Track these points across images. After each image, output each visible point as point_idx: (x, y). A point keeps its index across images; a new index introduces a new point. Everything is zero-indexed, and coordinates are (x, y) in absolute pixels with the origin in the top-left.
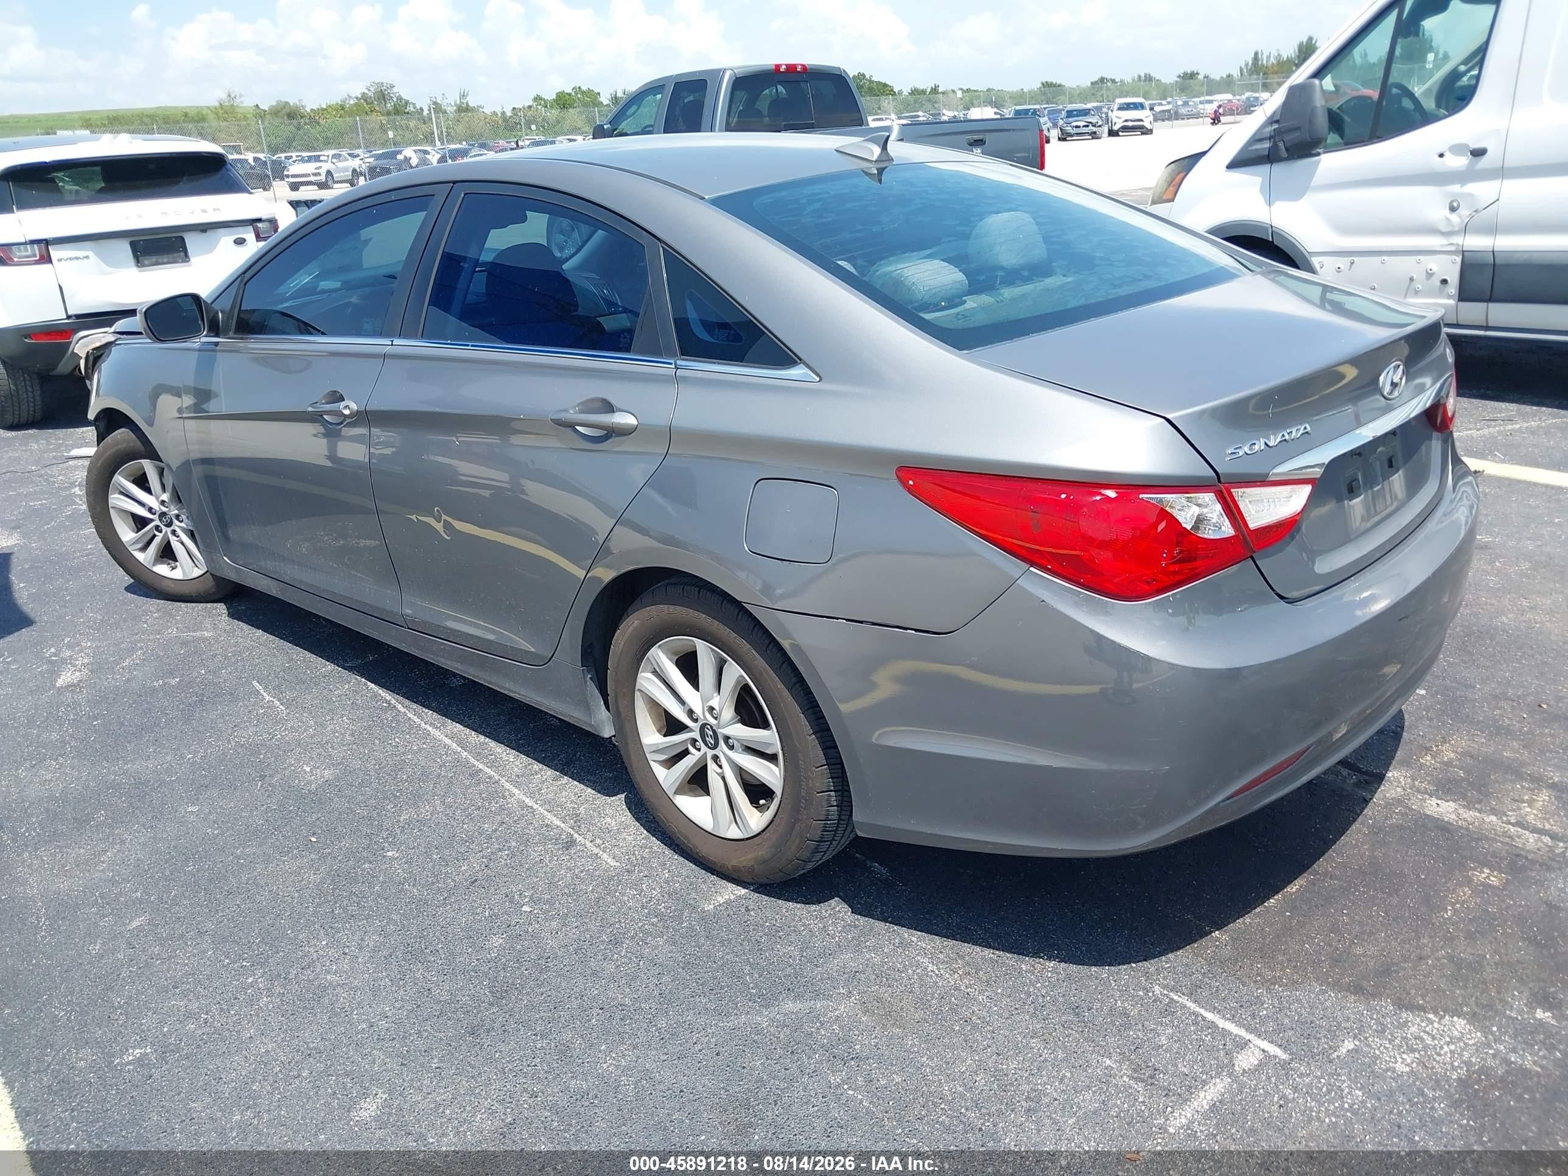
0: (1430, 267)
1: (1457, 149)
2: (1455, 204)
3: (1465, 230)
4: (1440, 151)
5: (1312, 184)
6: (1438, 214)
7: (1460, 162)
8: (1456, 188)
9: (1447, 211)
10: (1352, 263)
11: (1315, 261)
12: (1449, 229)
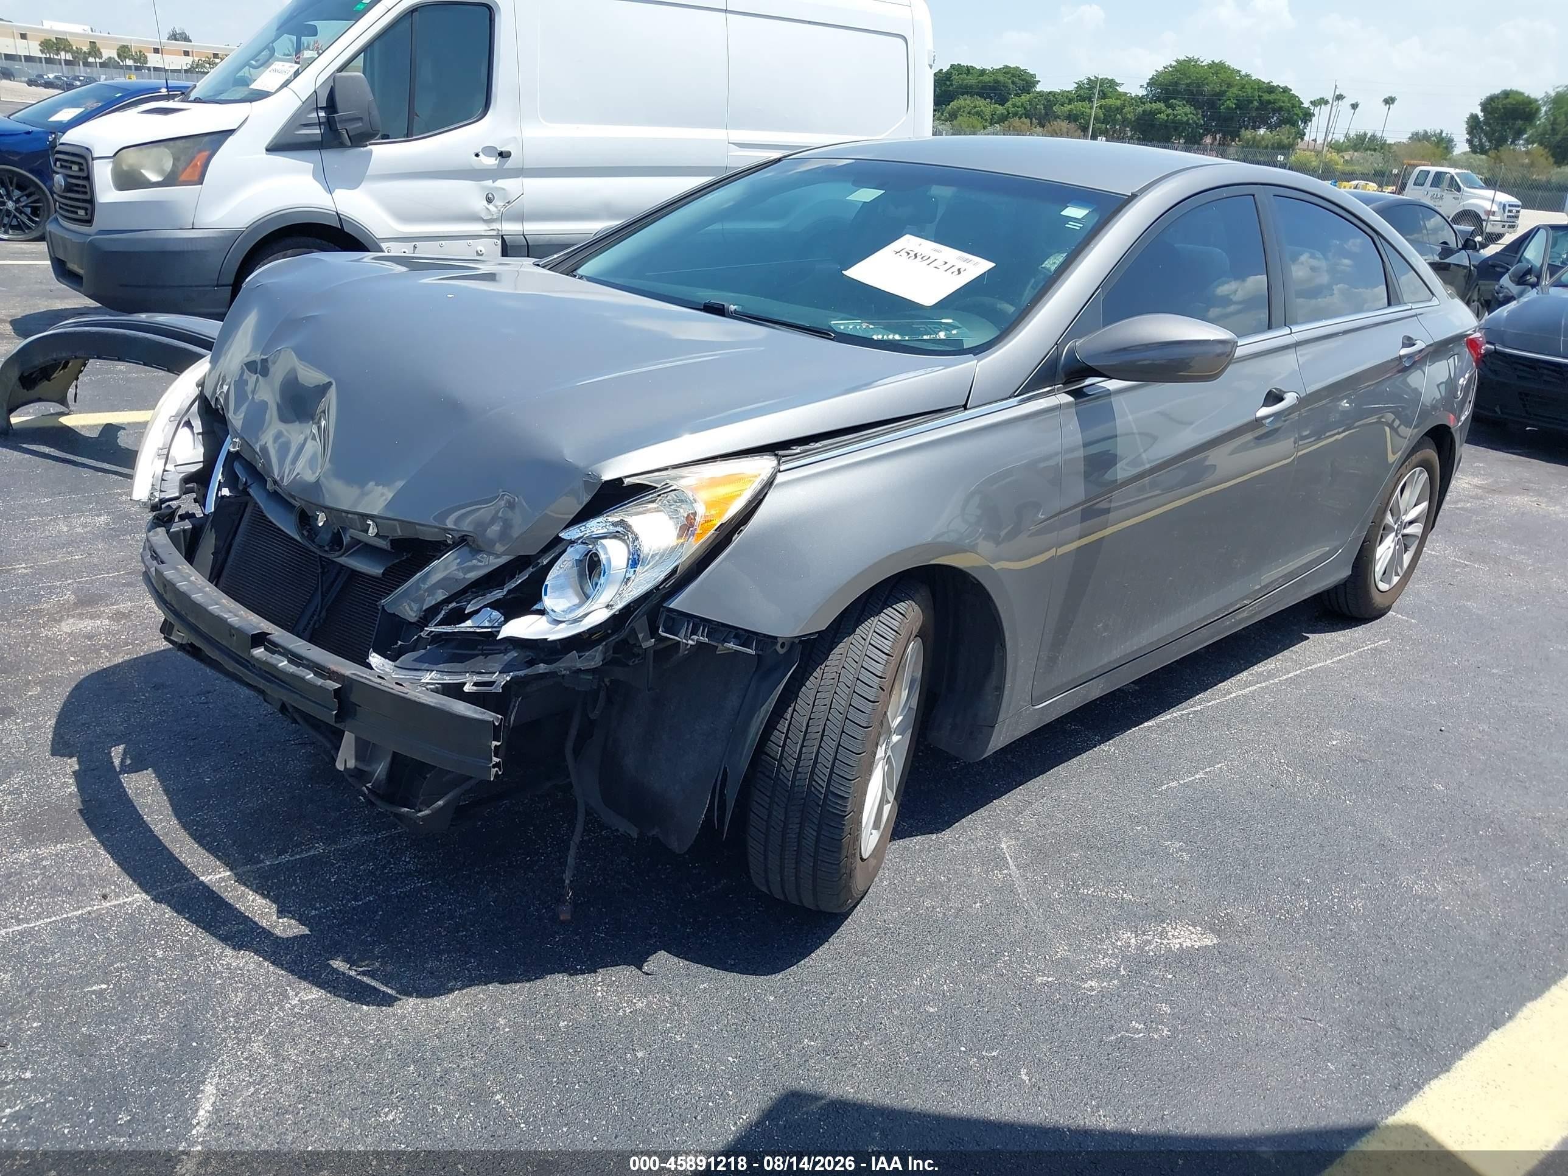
0: (479, 248)
1: (489, 151)
2: (490, 196)
3: (501, 218)
4: (476, 151)
5: (368, 173)
6: (479, 204)
7: (491, 162)
8: (489, 183)
9: (485, 203)
10: (415, 247)
11: (384, 245)
12: (490, 217)
